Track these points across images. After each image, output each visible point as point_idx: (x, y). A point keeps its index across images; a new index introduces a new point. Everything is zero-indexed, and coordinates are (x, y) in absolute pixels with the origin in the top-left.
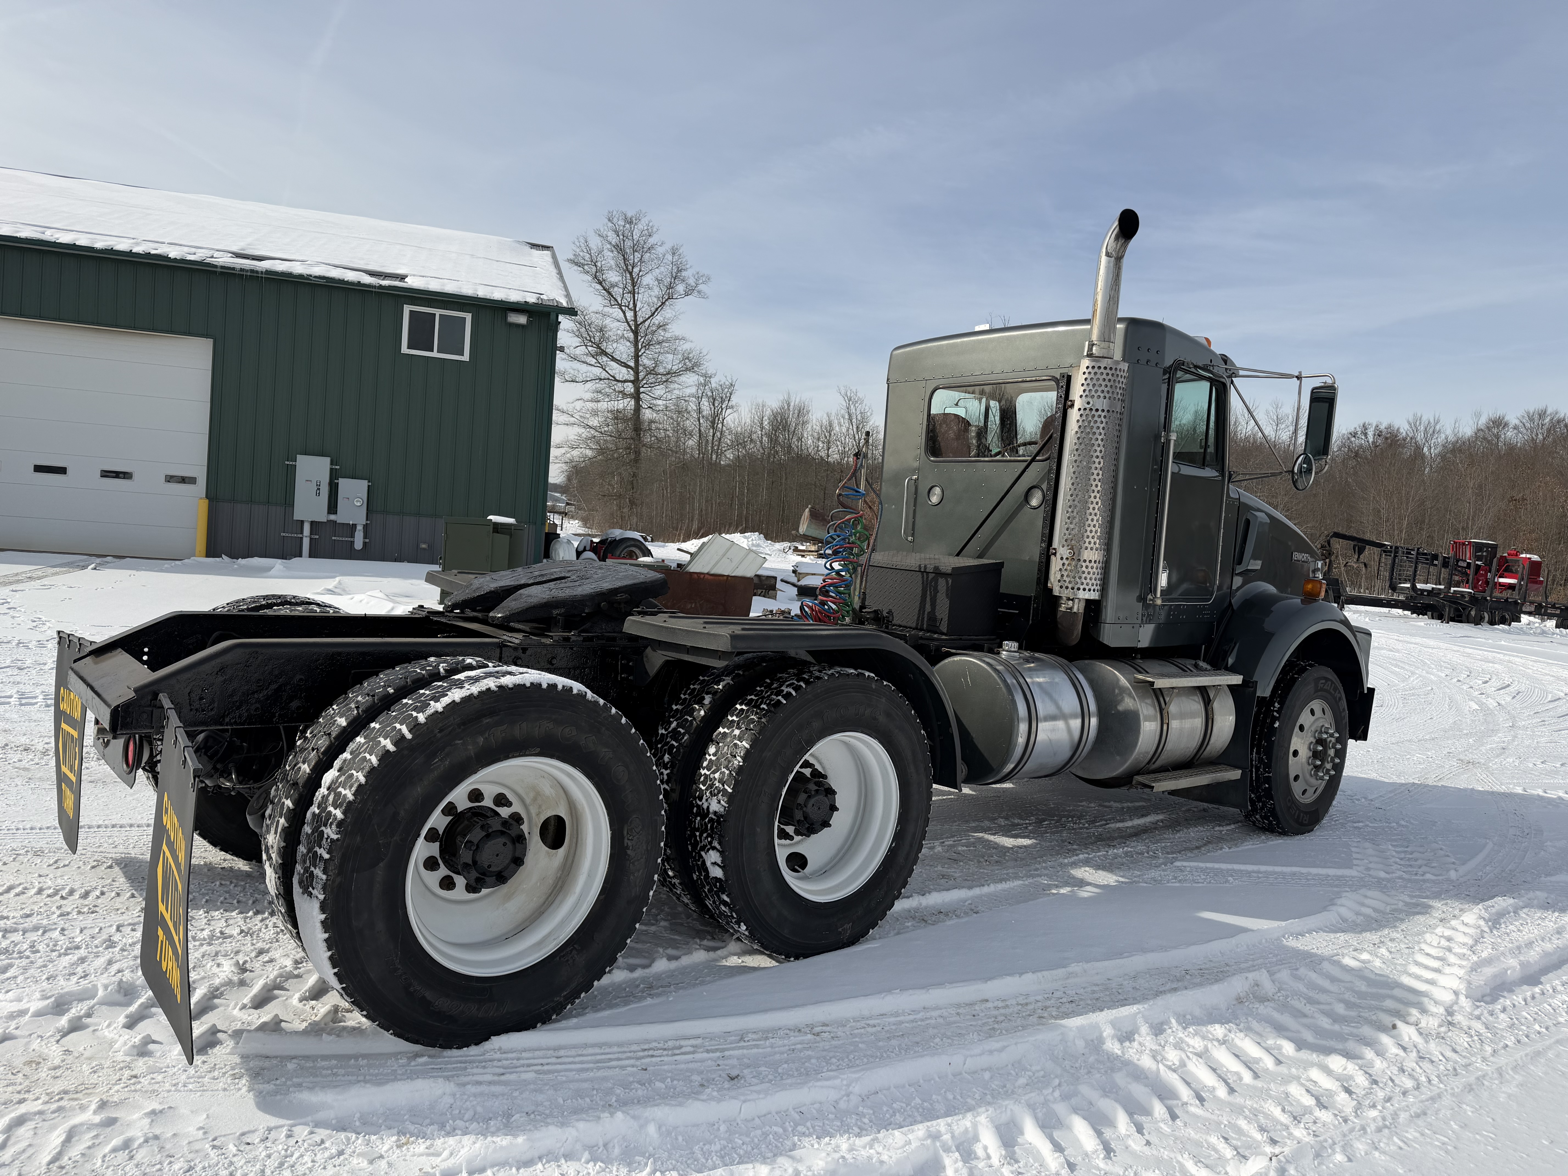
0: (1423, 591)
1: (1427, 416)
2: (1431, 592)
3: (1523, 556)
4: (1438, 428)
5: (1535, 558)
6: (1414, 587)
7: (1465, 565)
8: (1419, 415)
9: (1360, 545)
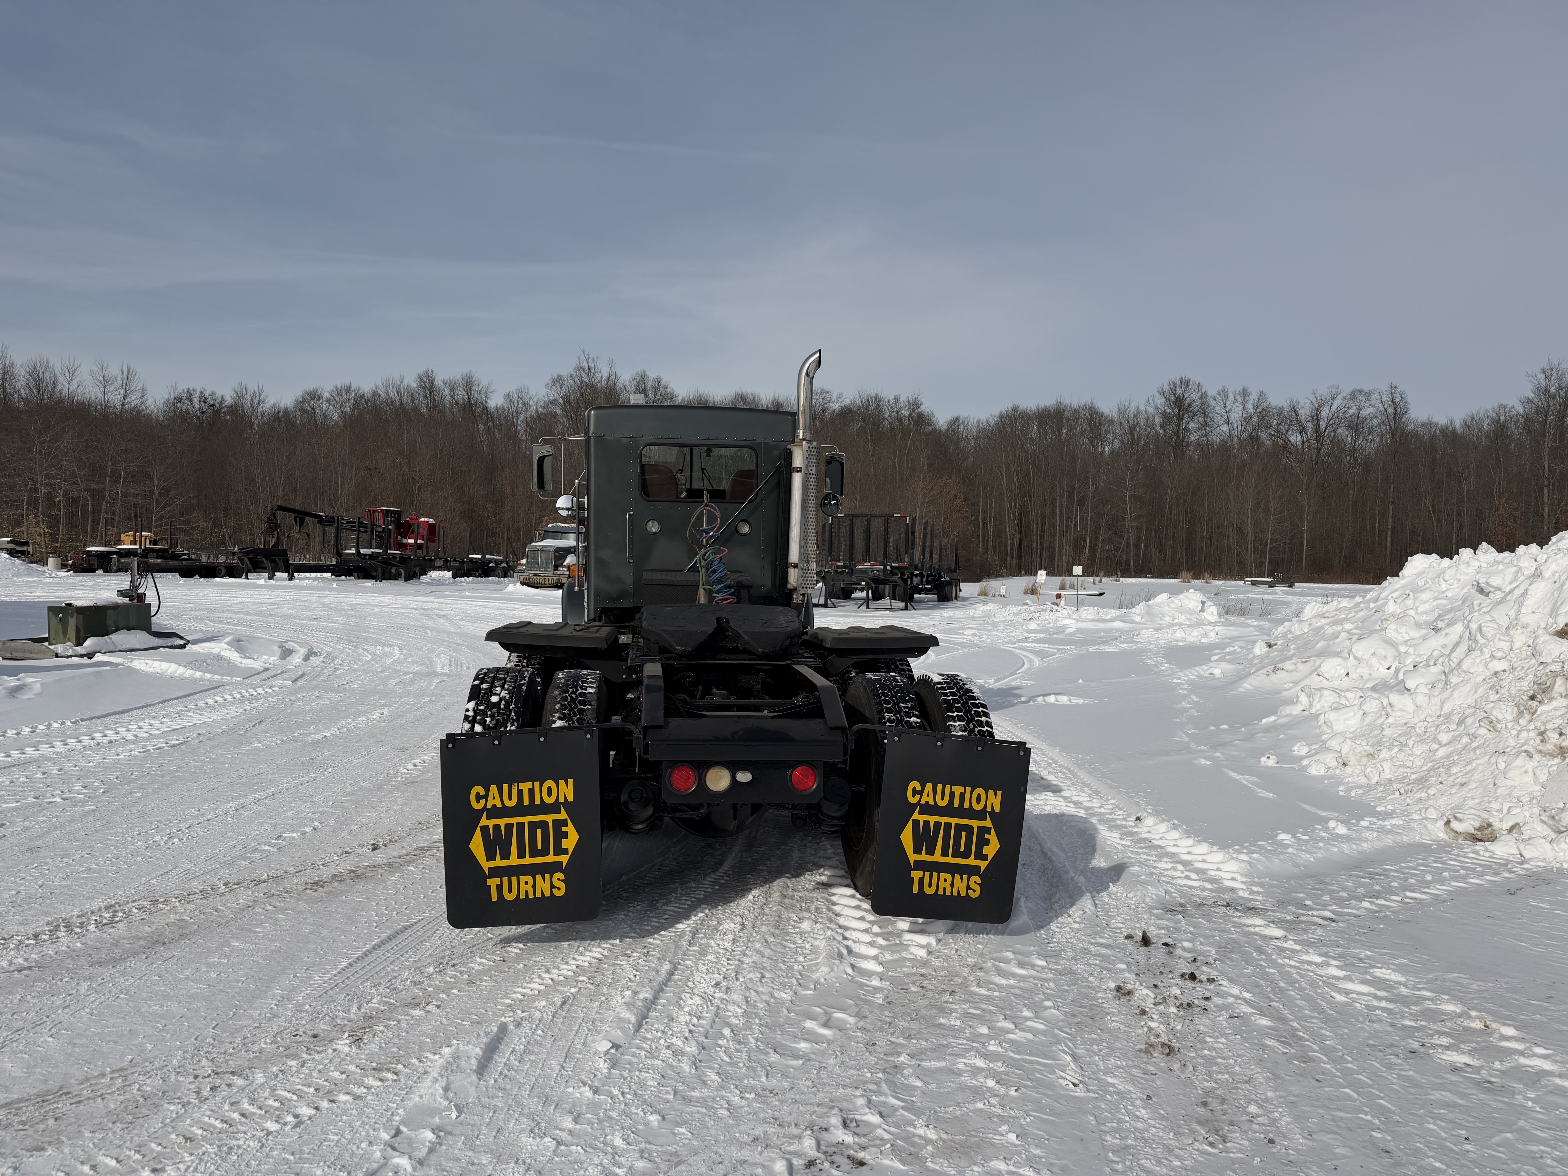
0: (365, 555)
1: (252, 387)
2: (371, 556)
3: (423, 519)
4: (262, 397)
5: (431, 521)
6: (358, 551)
7: (381, 530)
8: (244, 384)
9: (301, 516)
